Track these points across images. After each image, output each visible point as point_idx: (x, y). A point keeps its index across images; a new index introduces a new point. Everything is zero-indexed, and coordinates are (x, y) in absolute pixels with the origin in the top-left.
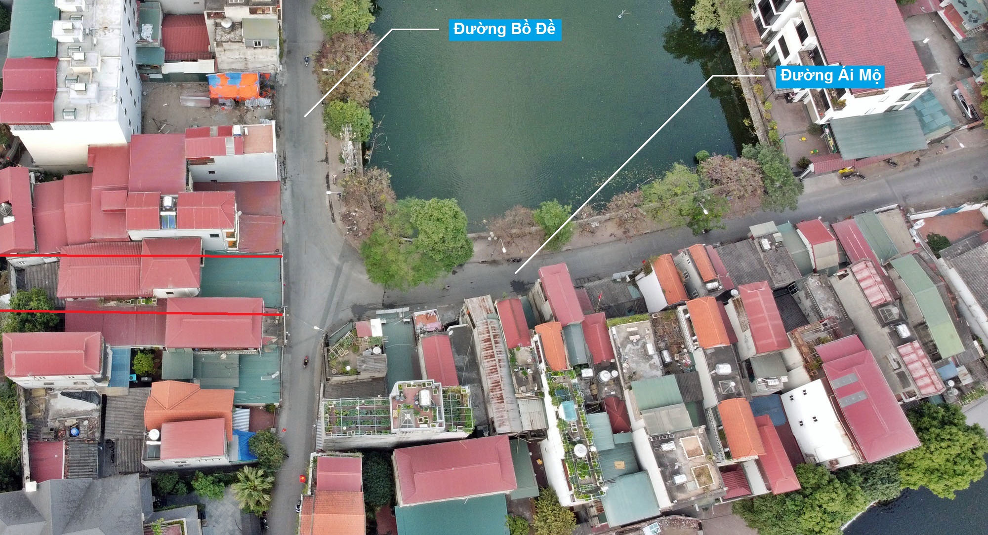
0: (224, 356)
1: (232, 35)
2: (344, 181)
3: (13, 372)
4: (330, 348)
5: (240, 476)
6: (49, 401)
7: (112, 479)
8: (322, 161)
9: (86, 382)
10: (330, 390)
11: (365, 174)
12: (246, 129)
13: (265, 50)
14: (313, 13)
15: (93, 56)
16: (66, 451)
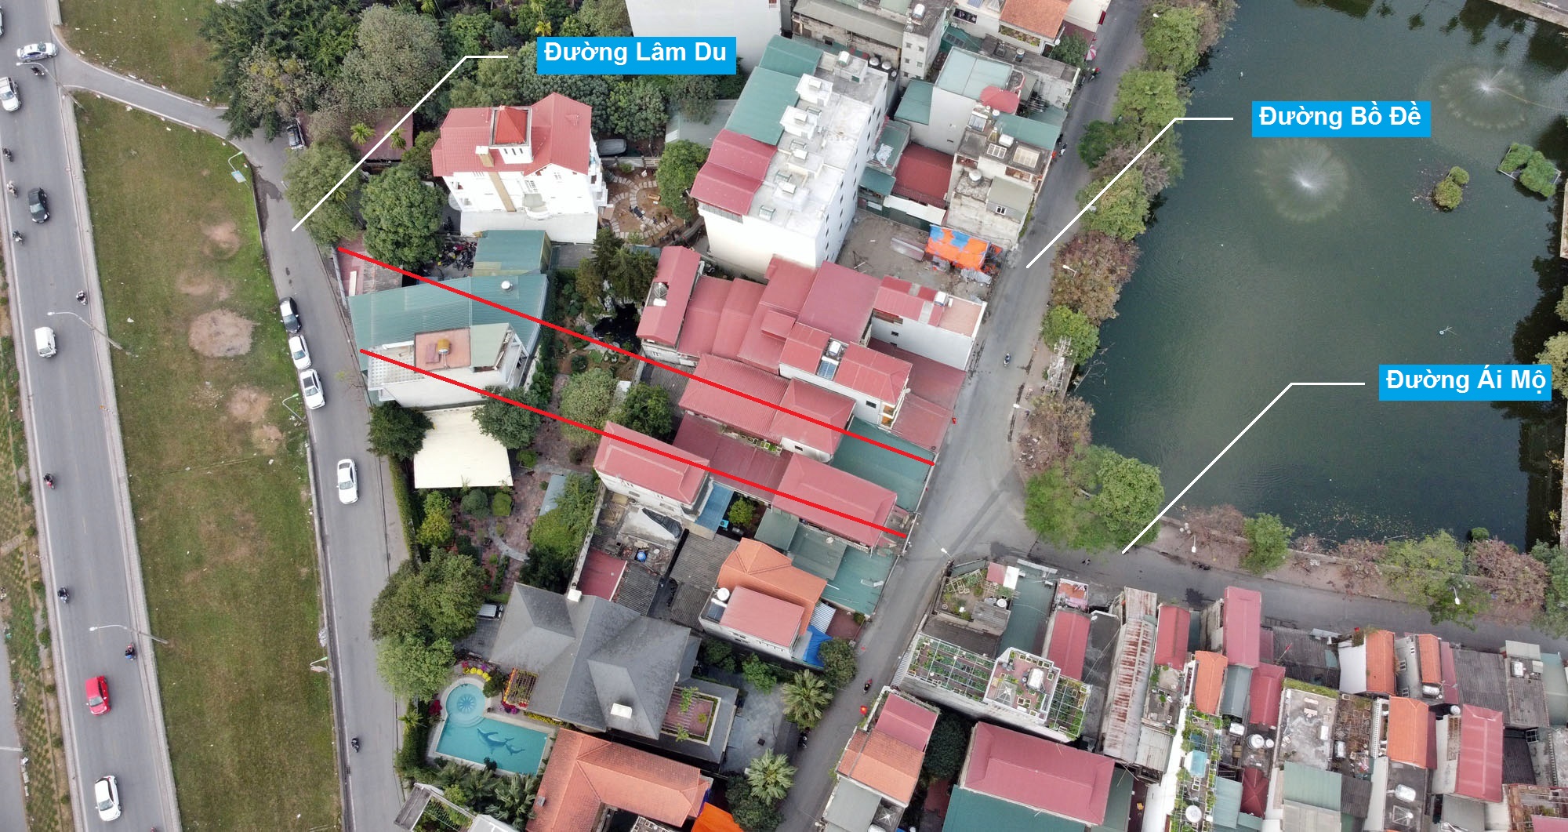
0: (830, 540)
1: (976, 191)
2: (1038, 399)
3: (602, 466)
4: (950, 578)
5: (798, 678)
6: (628, 512)
7: (661, 623)
8: (1023, 368)
9: (674, 508)
10: (933, 625)
11: (1066, 401)
12: (951, 301)
13: (1006, 220)
14: (1077, 198)
15: (816, 159)
16: (625, 572)
